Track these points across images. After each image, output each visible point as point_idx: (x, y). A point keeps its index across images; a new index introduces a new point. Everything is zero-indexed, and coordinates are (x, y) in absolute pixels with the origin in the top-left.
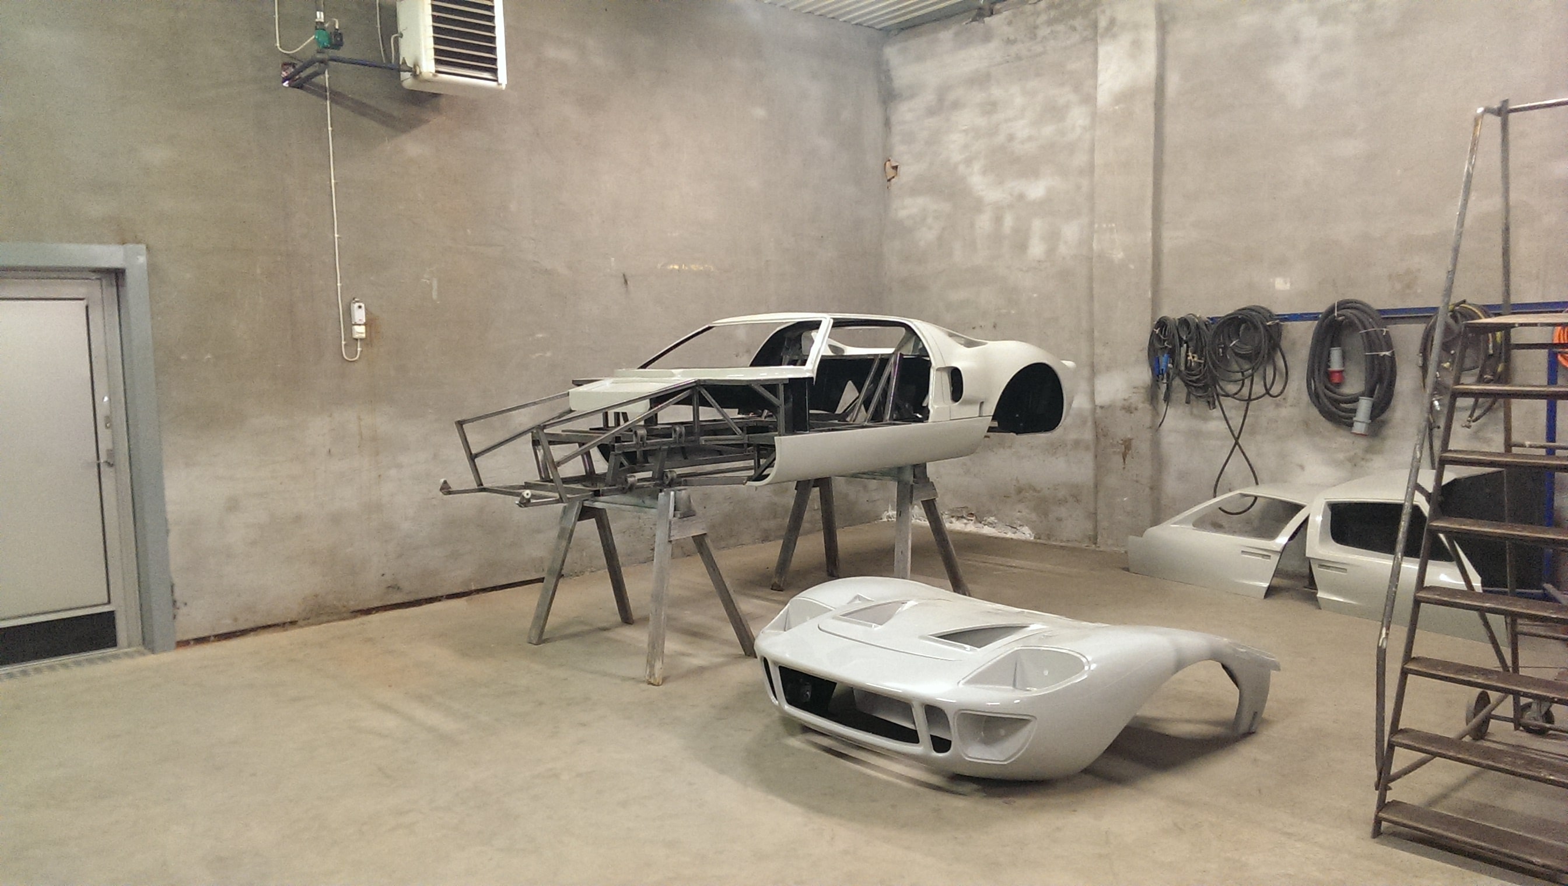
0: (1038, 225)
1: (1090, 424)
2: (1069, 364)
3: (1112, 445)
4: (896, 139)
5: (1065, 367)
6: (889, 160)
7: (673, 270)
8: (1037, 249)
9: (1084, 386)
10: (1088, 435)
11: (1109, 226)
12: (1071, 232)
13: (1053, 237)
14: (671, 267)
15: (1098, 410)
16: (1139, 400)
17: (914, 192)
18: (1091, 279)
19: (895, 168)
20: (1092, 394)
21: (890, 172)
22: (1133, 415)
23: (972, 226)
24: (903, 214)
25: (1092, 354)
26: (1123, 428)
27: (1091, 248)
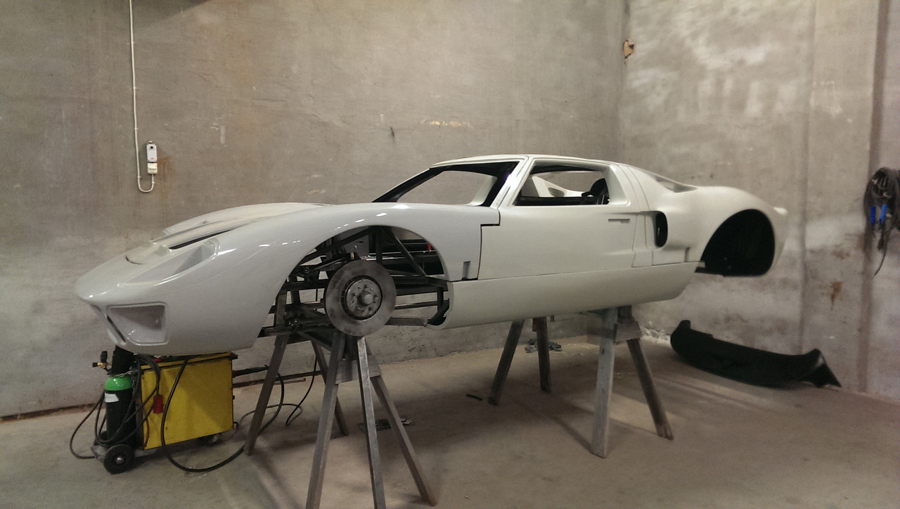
0: (756, 87)
1: (799, 265)
2: (781, 211)
3: (820, 287)
4: (633, 23)
5: (778, 213)
6: (627, 41)
7: (435, 126)
8: (754, 108)
9: (794, 231)
10: (796, 275)
11: (828, 83)
12: (788, 91)
13: (770, 97)
14: (433, 123)
15: (808, 254)
16: (851, 246)
17: (647, 64)
18: (806, 133)
19: (632, 47)
20: (802, 240)
21: (627, 50)
22: (844, 261)
23: (695, 91)
24: (636, 84)
25: (805, 203)
26: (832, 272)
27: (807, 104)
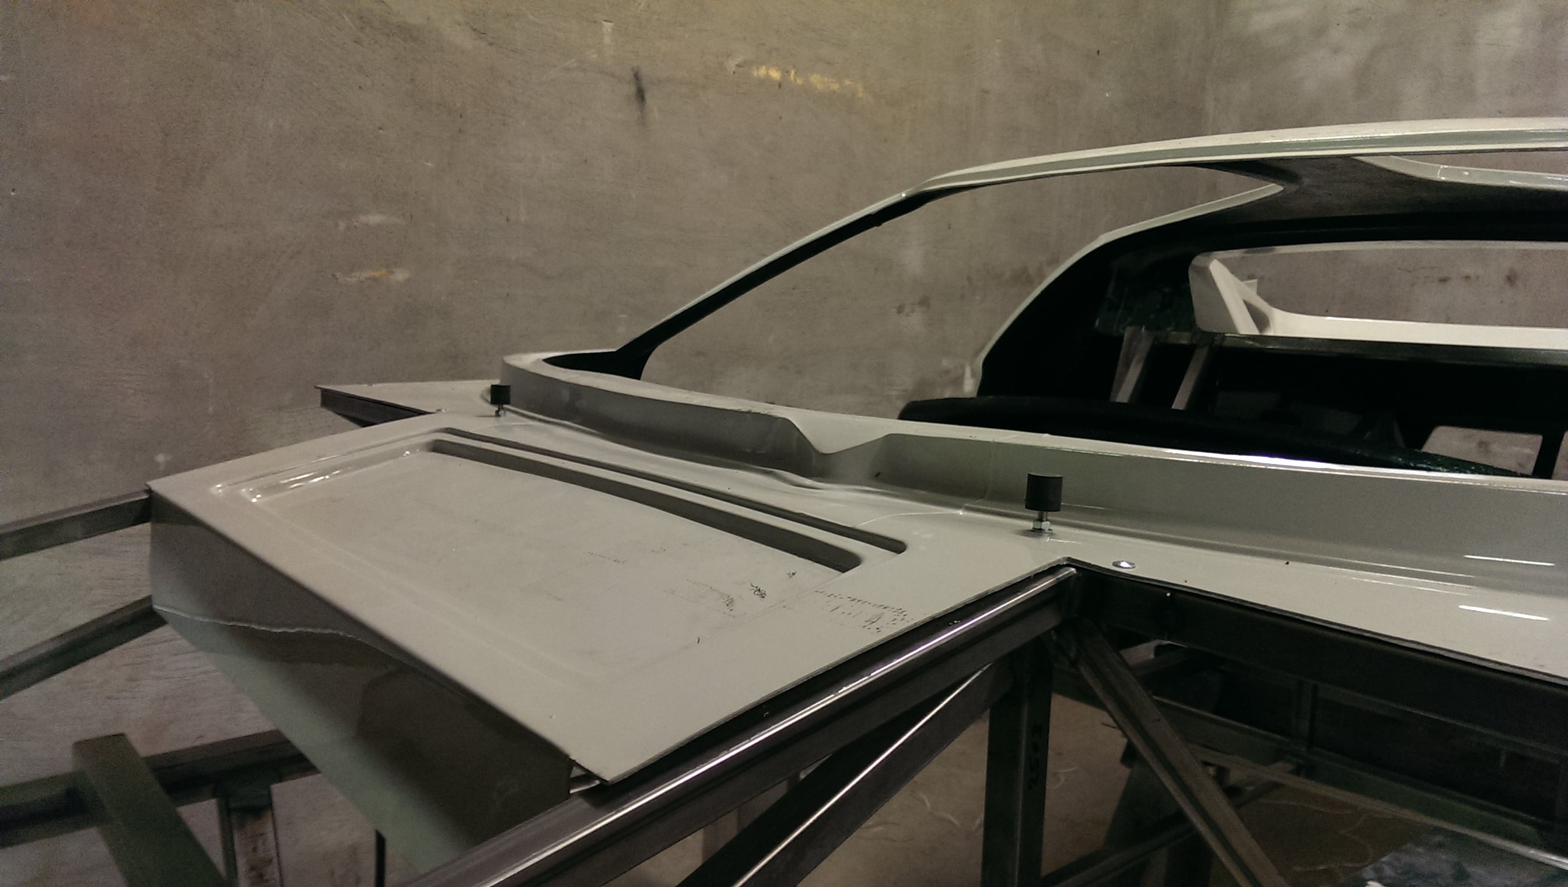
7: (766, 81)
14: (762, 71)
